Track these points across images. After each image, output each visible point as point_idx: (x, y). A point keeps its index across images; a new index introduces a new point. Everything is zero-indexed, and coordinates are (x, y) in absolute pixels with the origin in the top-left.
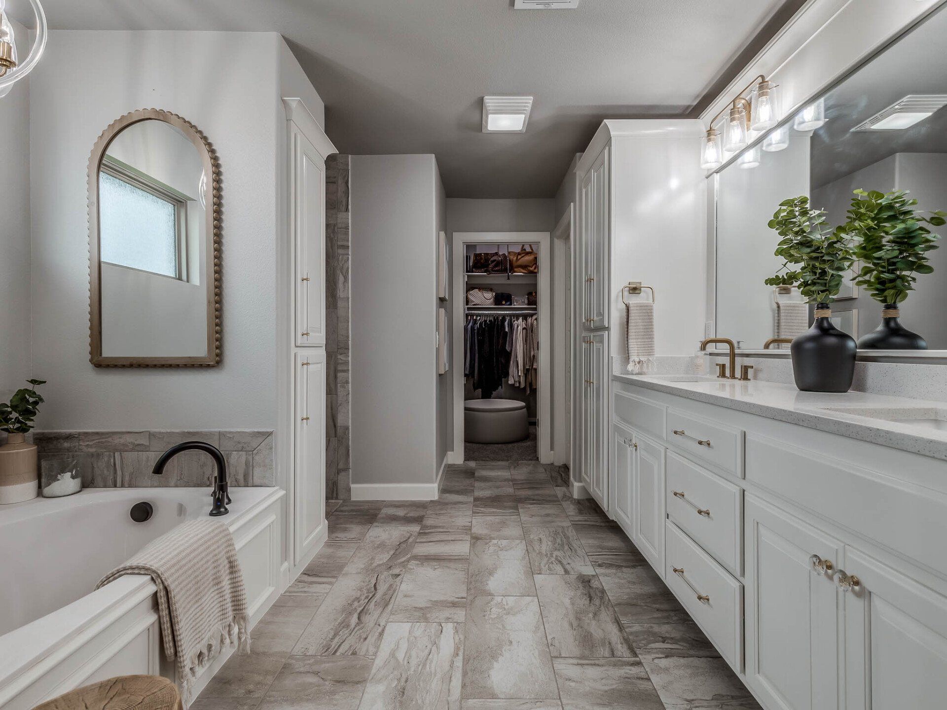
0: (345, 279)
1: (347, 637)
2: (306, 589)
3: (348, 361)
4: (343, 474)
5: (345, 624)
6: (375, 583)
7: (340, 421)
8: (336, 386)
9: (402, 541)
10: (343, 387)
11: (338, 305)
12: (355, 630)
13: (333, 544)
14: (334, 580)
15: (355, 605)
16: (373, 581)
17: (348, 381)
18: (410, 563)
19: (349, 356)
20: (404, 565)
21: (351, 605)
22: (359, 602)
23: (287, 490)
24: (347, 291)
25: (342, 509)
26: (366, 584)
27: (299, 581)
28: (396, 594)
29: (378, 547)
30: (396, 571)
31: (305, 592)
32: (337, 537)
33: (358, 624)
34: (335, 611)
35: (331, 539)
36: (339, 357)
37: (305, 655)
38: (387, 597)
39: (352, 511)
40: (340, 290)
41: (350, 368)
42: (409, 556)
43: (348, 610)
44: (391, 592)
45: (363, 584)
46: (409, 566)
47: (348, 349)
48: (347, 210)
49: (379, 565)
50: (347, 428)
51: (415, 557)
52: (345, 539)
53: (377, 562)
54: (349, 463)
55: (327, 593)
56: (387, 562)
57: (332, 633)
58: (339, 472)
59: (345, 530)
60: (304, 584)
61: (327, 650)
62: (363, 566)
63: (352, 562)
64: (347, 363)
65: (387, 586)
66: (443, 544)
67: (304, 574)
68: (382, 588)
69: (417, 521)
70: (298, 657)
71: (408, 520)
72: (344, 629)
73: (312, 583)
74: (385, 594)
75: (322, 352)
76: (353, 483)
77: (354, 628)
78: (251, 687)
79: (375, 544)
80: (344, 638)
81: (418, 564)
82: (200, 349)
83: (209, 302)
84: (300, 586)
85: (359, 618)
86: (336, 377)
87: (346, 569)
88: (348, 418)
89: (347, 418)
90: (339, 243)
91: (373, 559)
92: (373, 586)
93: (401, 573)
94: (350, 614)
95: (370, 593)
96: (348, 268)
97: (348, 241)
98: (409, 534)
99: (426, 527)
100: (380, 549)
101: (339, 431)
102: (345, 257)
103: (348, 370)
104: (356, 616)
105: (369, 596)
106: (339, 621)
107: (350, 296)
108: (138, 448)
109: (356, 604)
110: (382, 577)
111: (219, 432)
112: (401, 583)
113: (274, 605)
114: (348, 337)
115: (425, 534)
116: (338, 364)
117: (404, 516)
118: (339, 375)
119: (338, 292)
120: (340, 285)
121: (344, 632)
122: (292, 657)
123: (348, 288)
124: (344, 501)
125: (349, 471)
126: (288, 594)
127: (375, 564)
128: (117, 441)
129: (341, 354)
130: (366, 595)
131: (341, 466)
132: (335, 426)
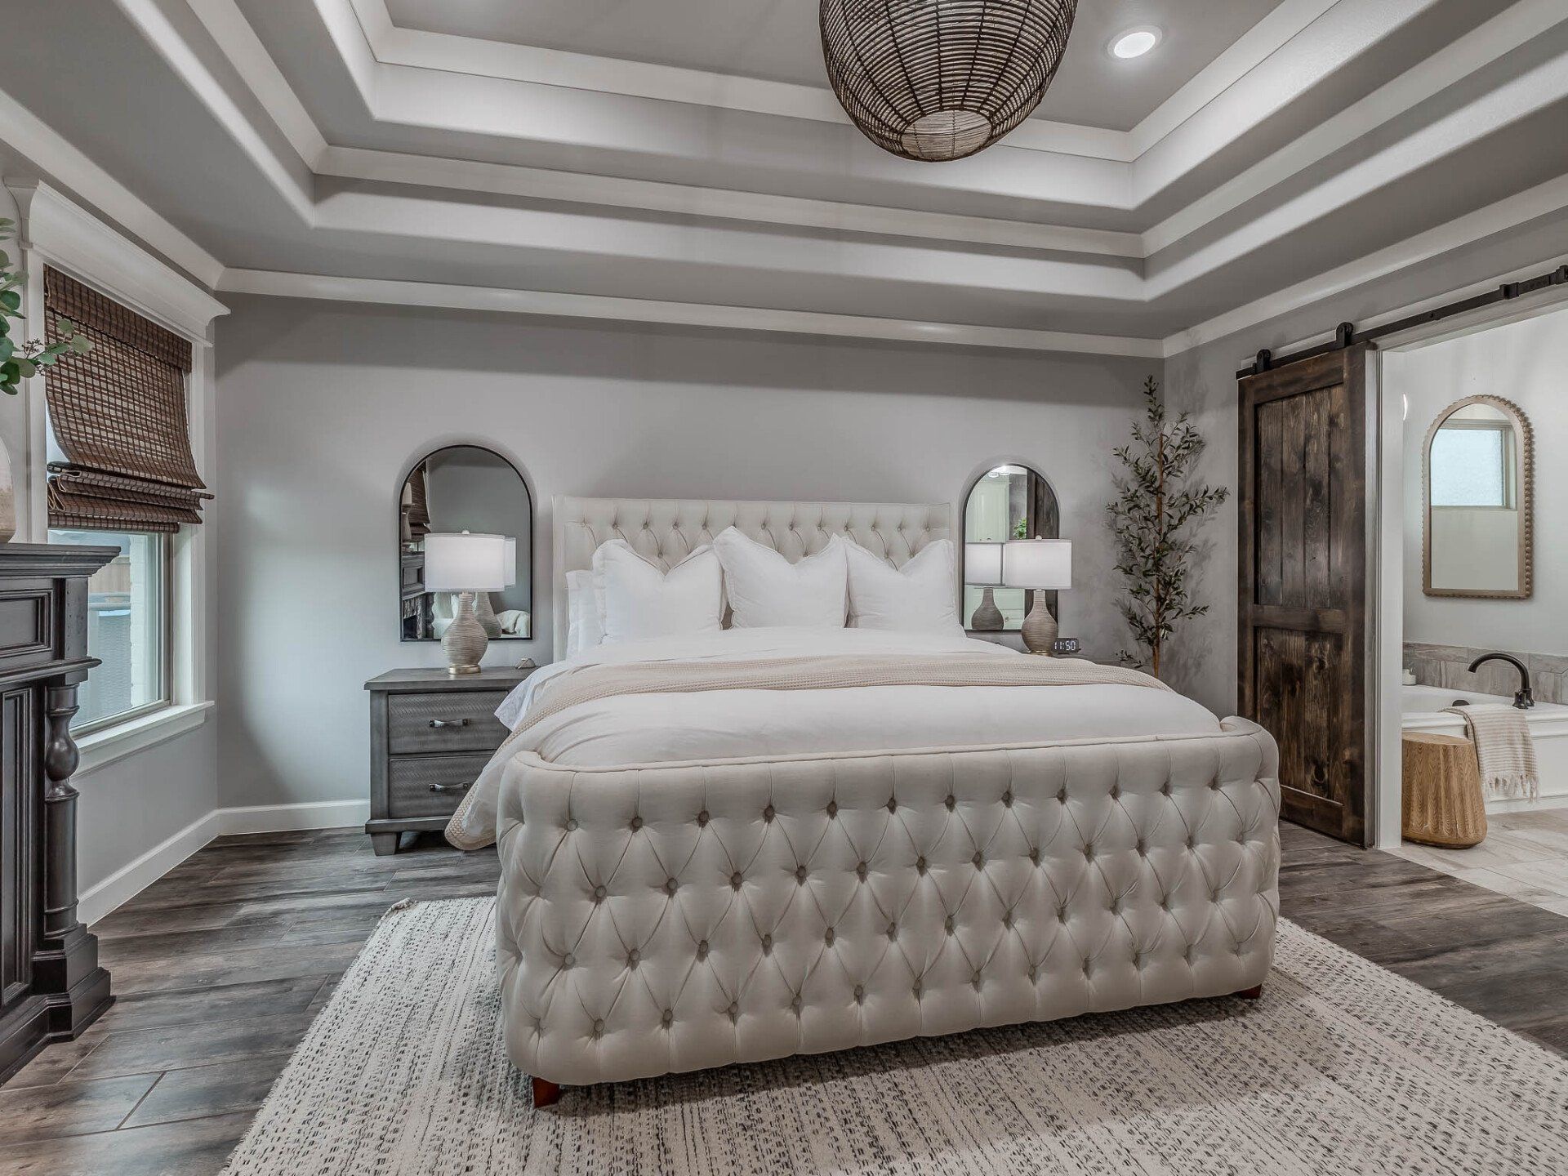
82: (1513, 585)
108: (1457, 659)
111: (1529, 655)
128: (1443, 652)
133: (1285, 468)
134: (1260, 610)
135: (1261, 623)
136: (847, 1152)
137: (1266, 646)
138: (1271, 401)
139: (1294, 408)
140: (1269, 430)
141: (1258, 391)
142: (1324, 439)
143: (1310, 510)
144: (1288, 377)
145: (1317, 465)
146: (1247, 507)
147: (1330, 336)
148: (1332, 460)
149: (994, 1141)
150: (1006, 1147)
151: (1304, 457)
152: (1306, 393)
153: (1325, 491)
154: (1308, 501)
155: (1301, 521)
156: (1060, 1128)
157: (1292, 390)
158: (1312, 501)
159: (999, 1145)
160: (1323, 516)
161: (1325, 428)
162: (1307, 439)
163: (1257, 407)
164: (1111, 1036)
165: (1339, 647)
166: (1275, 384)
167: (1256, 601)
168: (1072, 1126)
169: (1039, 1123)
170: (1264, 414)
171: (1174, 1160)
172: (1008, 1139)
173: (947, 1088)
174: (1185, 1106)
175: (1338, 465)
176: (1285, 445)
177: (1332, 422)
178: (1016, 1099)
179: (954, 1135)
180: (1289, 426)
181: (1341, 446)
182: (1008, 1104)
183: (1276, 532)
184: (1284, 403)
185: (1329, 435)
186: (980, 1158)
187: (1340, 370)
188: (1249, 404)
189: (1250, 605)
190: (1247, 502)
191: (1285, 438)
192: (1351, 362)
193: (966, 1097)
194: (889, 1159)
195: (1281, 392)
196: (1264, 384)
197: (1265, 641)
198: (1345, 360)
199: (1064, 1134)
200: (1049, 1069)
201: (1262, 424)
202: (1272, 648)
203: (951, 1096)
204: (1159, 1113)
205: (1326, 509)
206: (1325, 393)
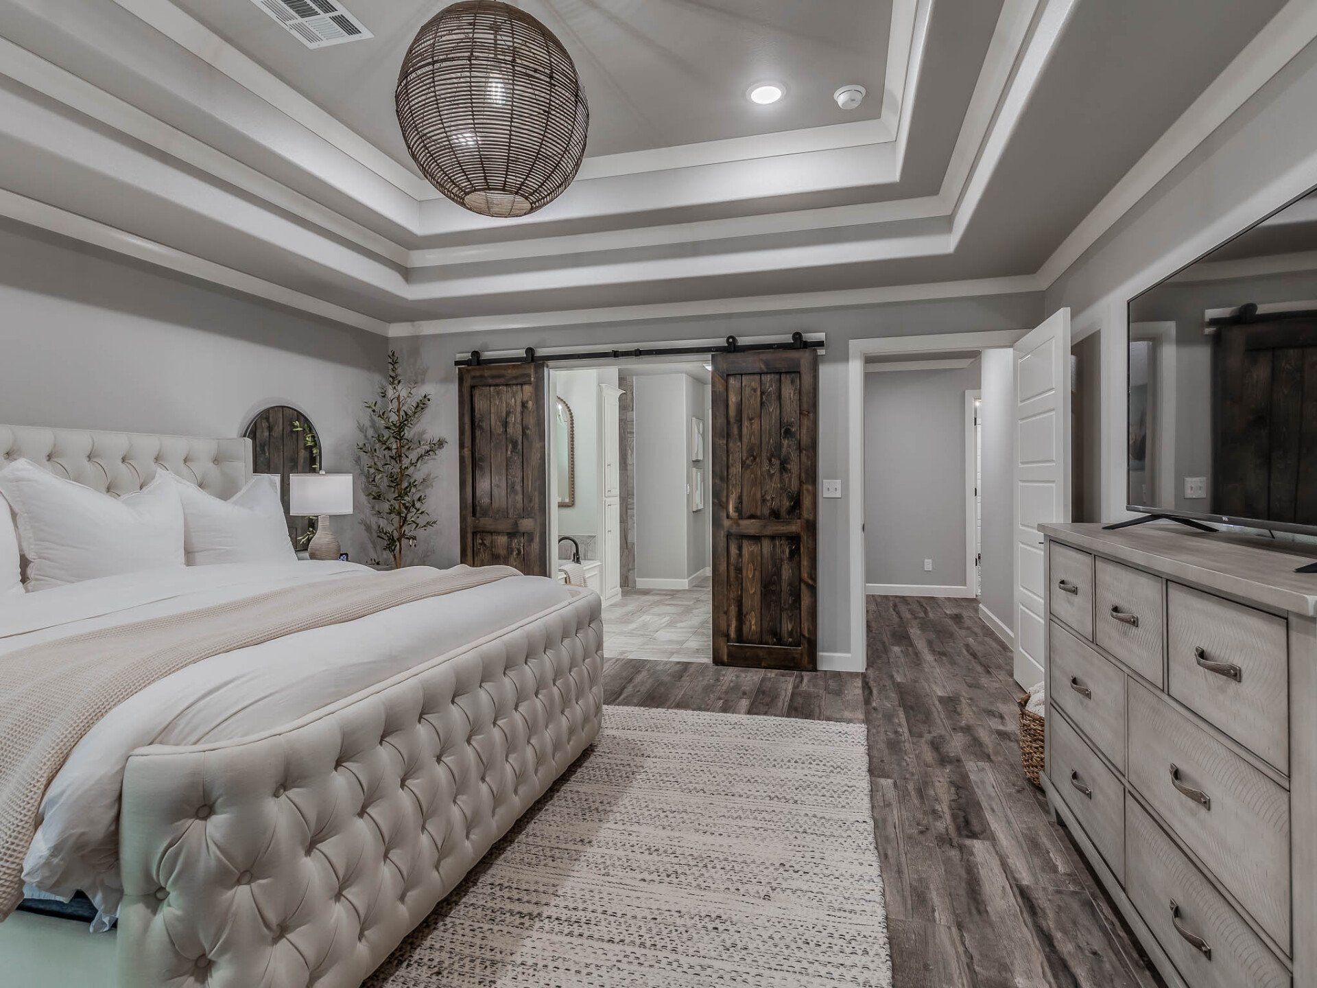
0: (632, 453)
3: (634, 502)
4: (631, 572)
7: (629, 540)
8: (627, 518)
11: (628, 468)
17: (634, 515)
19: (634, 500)
23: (602, 562)
24: (633, 459)
25: (628, 587)
40: (628, 460)
47: (634, 495)
48: (633, 410)
50: (634, 544)
52: (629, 600)
54: (633, 565)
58: (629, 570)
59: (630, 595)
64: (633, 504)
75: (618, 499)
76: (638, 577)
83: (569, 478)
86: (627, 512)
89: (633, 537)
90: (629, 431)
96: (634, 446)
101: (629, 546)
103: (634, 508)
107: (635, 462)
111: (575, 536)
114: (633, 488)
116: (628, 504)
118: (629, 511)
120: (629, 457)
124: (630, 585)
125: (634, 570)
129: (630, 499)
131: (630, 566)
132: (626, 542)
133: (493, 430)
134: (477, 521)
135: (478, 530)
136: (515, 931)
137: (481, 544)
138: (483, 386)
139: (498, 393)
140: (480, 404)
141: (474, 377)
142: (518, 415)
143: (511, 458)
144: (494, 372)
145: (515, 430)
146: (466, 453)
147: (521, 353)
148: (524, 429)
149: (573, 868)
150: (580, 866)
151: (505, 424)
152: (506, 385)
153: (520, 447)
154: (509, 453)
155: (505, 464)
156: (590, 842)
157: (498, 381)
158: (511, 452)
159: (576, 868)
160: (519, 462)
161: (519, 409)
162: (508, 413)
163: (473, 387)
164: (558, 792)
165: (531, 540)
166: (486, 375)
167: (474, 514)
168: (594, 838)
169: (579, 847)
170: (477, 393)
171: (642, 821)
172: (577, 863)
173: (519, 866)
174: (620, 799)
175: (528, 432)
176: (493, 416)
177: (524, 405)
178: (557, 845)
179: (553, 881)
180: (495, 404)
181: (531, 421)
182: (557, 851)
183: (487, 470)
184: (492, 388)
185: (522, 413)
186: (576, 879)
187: (529, 376)
188: (467, 384)
189: (470, 519)
190: (466, 449)
191: (492, 411)
192: (536, 372)
193: (534, 862)
194: (539, 915)
195: (490, 381)
196: (478, 373)
197: (480, 541)
198: (532, 370)
199: (594, 843)
200: (552, 823)
201: (476, 399)
202: (485, 545)
203: (526, 867)
204: (615, 809)
205: (521, 457)
206: (519, 387)
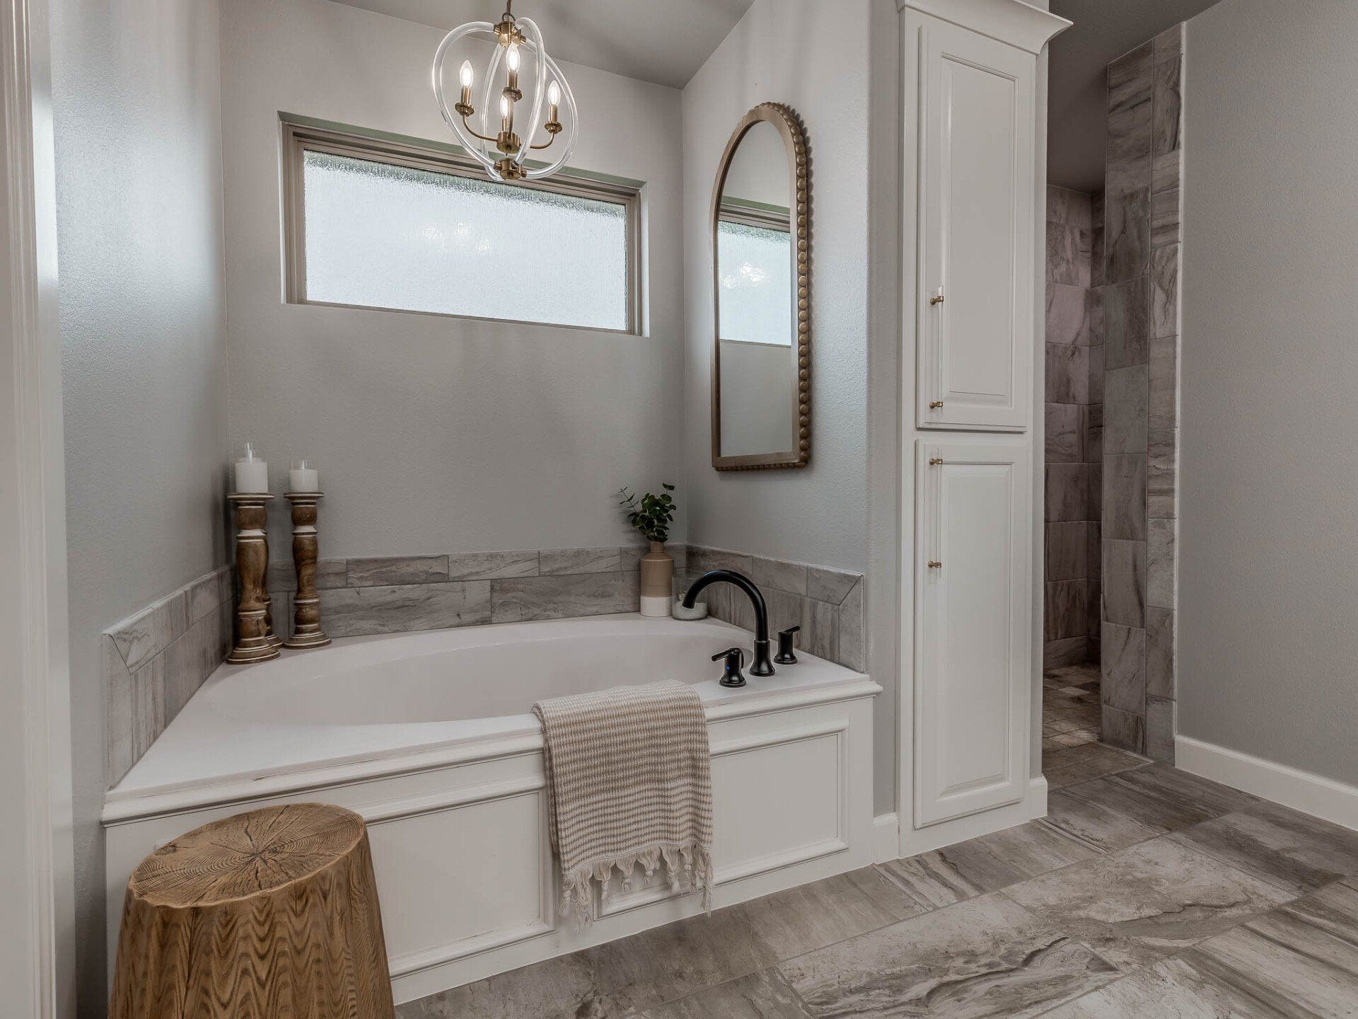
0: (1168, 296)
1: (873, 1009)
2: (912, 879)
3: (1173, 471)
4: (1158, 706)
5: (896, 984)
6: (1040, 951)
7: (1153, 595)
8: (1144, 521)
9: (1204, 901)
10: (1161, 525)
11: (1152, 355)
12: (903, 1008)
13: (1043, 829)
14: (972, 892)
15: (954, 964)
16: (1040, 944)
17: (1173, 514)
18: (1170, 963)
19: (1173, 461)
20: (1148, 956)
21: (947, 956)
22: (966, 962)
24: (1173, 320)
25: (1135, 776)
26: (1021, 939)
27: (919, 860)
28: (1056, 1002)
29: (1130, 884)
30: (1113, 955)
31: (907, 883)
32: (1067, 822)
33: (918, 1001)
34: (910, 947)
35: (1051, 821)
36: (1152, 462)
37: (790, 982)
38: (1032, 995)
39: (1155, 788)
40: (1154, 323)
41: (1177, 486)
42: (1183, 944)
43: (930, 963)
44: (1051, 991)
45: (1014, 934)
46: (1160, 969)
47: (1172, 445)
48: (1175, 145)
49: (1089, 920)
50: (1168, 614)
51: (1198, 958)
52: (1079, 833)
53: (1094, 912)
54: (1172, 689)
55: (936, 908)
56: (1113, 924)
57: (865, 980)
58: (1149, 699)
59: (1097, 817)
60: (921, 869)
61: (821, 1004)
62: (1052, 901)
63: (1043, 881)
64: (1169, 475)
65: (1061, 971)
66: (1325, 973)
67: (941, 854)
68: (1043, 970)
69: (1303, 880)
70: (779, 977)
71: (1275, 865)
72: (887, 992)
73: (936, 876)
74: (1034, 985)
76: (1180, 732)
77: (902, 1004)
78: (689, 969)
79: (1130, 874)
80: (869, 1006)
81: (1188, 977)
84: (912, 869)
85: (932, 993)
86: (1144, 504)
87: (1015, 887)
88: (1172, 591)
89: (1169, 592)
90: (1156, 224)
91: (1091, 900)
92: (1028, 952)
93: (1123, 968)
94: (928, 972)
95: (1009, 962)
96: (1175, 271)
97: (1176, 212)
98: (1241, 897)
99: (1317, 907)
100: (1127, 891)
101: (1151, 616)
102: (1169, 249)
103: (1172, 491)
104: (933, 983)
105: (999, 964)
106: (897, 970)
107: (1179, 331)
109: (959, 962)
110: (1068, 947)
111: (807, 569)
112: (1097, 988)
113: (846, 875)
114: (1172, 419)
115: (1293, 920)
116: (1150, 477)
117: (1277, 852)
119: (1152, 328)
120: (1157, 311)
121: (881, 997)
122: (771, 971)
123: (1175, 314)
124: (1159, 763)
125: (1172, 704)
126: (882, 871)
127: (1082, 913)
129: (1156, 457)
130: (996, 959)
131: (1154, 689)
132: (1141, 604)
